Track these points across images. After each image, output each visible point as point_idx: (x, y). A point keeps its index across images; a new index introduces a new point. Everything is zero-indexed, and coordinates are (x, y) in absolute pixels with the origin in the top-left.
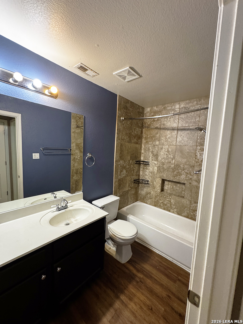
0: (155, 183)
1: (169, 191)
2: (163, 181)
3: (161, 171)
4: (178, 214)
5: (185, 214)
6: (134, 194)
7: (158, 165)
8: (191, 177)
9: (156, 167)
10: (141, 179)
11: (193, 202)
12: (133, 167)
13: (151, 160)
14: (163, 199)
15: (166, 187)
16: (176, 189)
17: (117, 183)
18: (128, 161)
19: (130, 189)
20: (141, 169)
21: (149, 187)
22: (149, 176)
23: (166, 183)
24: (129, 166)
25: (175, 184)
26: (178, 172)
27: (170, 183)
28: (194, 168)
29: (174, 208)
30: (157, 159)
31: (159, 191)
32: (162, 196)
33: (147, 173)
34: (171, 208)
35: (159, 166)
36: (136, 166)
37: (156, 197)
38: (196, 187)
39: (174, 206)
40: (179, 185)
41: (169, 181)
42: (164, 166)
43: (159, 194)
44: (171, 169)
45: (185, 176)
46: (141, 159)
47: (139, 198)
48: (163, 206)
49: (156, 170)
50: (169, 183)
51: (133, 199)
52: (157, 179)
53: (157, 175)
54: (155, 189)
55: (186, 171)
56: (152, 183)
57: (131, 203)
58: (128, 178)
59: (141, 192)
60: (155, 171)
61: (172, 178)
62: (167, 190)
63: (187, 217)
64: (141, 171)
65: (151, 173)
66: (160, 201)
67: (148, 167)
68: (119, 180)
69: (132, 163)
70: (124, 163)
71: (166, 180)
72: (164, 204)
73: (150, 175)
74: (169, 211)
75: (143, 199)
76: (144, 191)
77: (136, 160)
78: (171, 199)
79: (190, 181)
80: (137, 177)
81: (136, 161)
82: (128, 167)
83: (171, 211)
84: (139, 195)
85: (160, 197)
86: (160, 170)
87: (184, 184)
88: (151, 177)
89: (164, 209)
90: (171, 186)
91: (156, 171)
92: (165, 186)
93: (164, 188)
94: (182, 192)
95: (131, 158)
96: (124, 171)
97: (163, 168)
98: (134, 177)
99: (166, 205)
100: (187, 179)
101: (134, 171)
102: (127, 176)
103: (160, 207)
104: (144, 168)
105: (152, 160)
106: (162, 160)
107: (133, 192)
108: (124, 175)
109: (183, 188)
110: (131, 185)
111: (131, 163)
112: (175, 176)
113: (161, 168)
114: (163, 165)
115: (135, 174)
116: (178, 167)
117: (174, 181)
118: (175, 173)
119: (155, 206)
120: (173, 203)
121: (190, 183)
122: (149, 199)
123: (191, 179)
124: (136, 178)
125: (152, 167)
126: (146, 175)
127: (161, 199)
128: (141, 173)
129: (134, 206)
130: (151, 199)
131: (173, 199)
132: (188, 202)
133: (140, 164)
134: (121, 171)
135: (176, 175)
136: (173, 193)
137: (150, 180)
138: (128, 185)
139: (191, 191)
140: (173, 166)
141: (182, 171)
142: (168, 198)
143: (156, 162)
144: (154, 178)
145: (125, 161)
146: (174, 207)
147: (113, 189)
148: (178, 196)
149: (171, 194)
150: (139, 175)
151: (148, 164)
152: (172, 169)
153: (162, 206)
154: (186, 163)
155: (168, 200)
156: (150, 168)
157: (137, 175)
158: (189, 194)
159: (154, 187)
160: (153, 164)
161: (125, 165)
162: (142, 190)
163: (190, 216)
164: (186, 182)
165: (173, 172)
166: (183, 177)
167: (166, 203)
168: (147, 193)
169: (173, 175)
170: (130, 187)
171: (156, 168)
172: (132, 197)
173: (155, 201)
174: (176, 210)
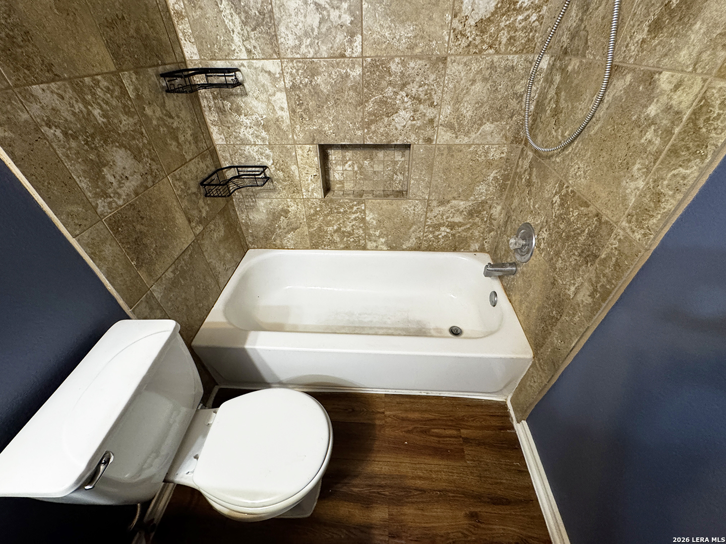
0: (293, 167)
2: (324, 150)
3: (306, 110)
4: (392, 248)
5: (413, 241)
7: (288, 78)
9: (280, 90)
10: (230, 167)
12: (158, 113)
13: (244, 55)
14: (338, 220)
15: (336, 174)
20: (211, 117)
21: (274, 190)
22: (260, 142)
23: (334, 155)
24: (128, 113)
26: (383, 102)
28: (445, 68)
29: (379, 237)
30: (274, 50)
31: (319, 194)
32: (331, 213)
33: (244, 133)
34: (370, 237)
35: (294, 87)
36: (174, 102)
37: (310, 218)
39: (376, 229)
42: (319, 80)
43: (321, 206)
44: (351, 93)
45: (408, 115)
46: (187, 55)
48: (342, 240)
49: (285, 106)
52: (300, 152)
53: (293, 131)
54: (299, 191)
55: (414, 90)
56: (281, 174)
60: (280, 113)
61: (359, 133)
62: (341, 182)
63: (418, 248)
64: (214, 131)
65: (266, 127)
66: (330, 228)
67: (239, 100)
69: (146, 93)
71: (331, 146)
72: (344, 232)
73: (263, 139)
74: (364, 248)
75: (266, 238)
77: (161, 69)
78: (364, 211)
79: (429, 132)
80: (209, 161)
81: (164, 75)
82: (126, 123)
83: (368, 247)
84: (244, 228)
85: (327, 215)
86: (301, 105)
87: (407, 146)
88: (271, 147)
89: (347, 248)
90: (353, 165)
91: (286, 114)
92: (331, 172)
93: (332, 179)
94: (395, 176)
97: (316, 92)
98: (191, 166)
99: (350, 234)
100: (419, 123)
103: (333, 245)
104: (221, 111)
105: (249, 52)
106: (303, 49)
109: (396, 163)
111: (136, 89)
112: (372, 122)
113: (306, 91)
114: (313, 76)
115: (189, 151)
116: (382, 77)
118: (370, 107)
119: (315, 246)
120: (375, 222)
122: (288, 232)
123: (431, 121)
124: (200, 168)
125: (263, 97)
126: (245, 142)
127: (330, 221)
128: (218, 138)
130: (294, 229)
131: (371, 210)
132: (420, 208)
133: (193, 89)
135: (375, 118)
136: (364, 188)
137: (269, 163)
139: (430, 167)
140: (358, 71)
141: (396, 93)
142: (356, 212)
143: (272, 66)
144: (285, 151)
145: (78, 88)
146: (377, 233)
148: (386, 196)
149: (360, 195)
150: (212, 152)
151: (238, 84)
152: (354, 88)
153: (338, 240)
154: (411, 47)
155: (355, 219)
156: (255, 103)
157: (203, 158)
159: (295, 188)
160: (264, 79)
161: (97, 112)
163: (425, 244)
164: (412, 139)
165: (361, 103)
166: (402, 118)
167: (349, 229)
168: (275, 216)
169: (363, 119)
170: (200, 222)
171: (281, 99)
172: (222, 252)
173: (311, 233)
174: (383, 240)
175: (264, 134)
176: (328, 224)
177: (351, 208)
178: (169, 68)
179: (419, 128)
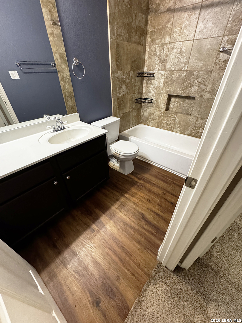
0: (160, 100)
1: (174, 110)
2: (170, 97)
3: (168, 85)
4: (181, 133)
5: (189, 132)
6: (135, 116)
7: (166, 75)
8: (204, 87)
9: (163, 79)
10: (144, 98)
11: (200, 119)
12: (134, 81)
13: (157, 70)
14: (167, 119)
15: (172, 106)
16: (184, 106)
17: (116, 103)
18: (127, 73)
19: (131, 110)
20: (144, 85)
21: (152, 107)
22: (153, 92)
23: (173, 99)
24: (129, 79)
25: (183, 99)
26: (190, 83)
27: (177, 100)
28: (211, 74)
29: (178, 128)
30: (164, 69)
31: (164, 110)
32: (166, 116)
33: (151, 89)
34: (175, 127)
35: (166, 78)
36: (138, 79)
37: (159, 117)
38: (207, 101)
39: (178, 124)
40: (187, 101)
41: (176, 97)
42: (173, 76)
43: (163, 114)
44: (181, 80)
45: (196, 88)
46: (145, 70)
47: (142, 121)
48: (166, 126)
49: (163, 83)
50: (175, 100)
51: (134, 121)
52: (163, 96)
53: (163, 90)
54: (159, 108)
55: (200, 80)
56: (156, 102)
57: (133, 126)
58: (129, 97)
59: (143, 113)
60: (161, 85)
61: (180, 92)
62: (173, 108)
63: (190, 135)
64: (144, 88)
65: (156, 88)
66: (164, 122)
67: (152, 81)
68: (118, 99)
69: (133, 76)
70: (123, 76)
71: (173, 96)
72: (168, 124)
73: (154, 92)
74: (172, 131)
75: (146, 121)
76: (146, 112)
77: (138, 72)
78: (176, 117)
79: (202, 93)
80: (140, 95)
81: (138, 73)
82: (128, 81)
83: (174, 131)
84: (141, 117)
85: (164, 117)
86: (167, 83)
87: (194, 98)
88: (156, 94)
89: (167, 130)
90: (177, 103)
91: (162, 85)
92: (170, 104)
93: (170, 107)
94: (190, 109)
95: (131, 68)
96: (124, 87)
97: (172, 79)
98: (136, 95)
99: (169, 125)
100: (199, 90)
101: (136, 88)
102: (127, 93)
103: (163, 128)
104: (147, 83)
105: (158, 69)
106: (172, 68)
107: (135, 114)
108: (124, 93)
109: (191, 104)
110: (132, 105)
111: (132, 75)
112: (185, 89)
113: (169, 79)
114: (172, 75)
115: (137, 91)
116: (191, 76)
117: (183, 95)
118: (185, 84)
119: (158, 127)
120: (178, 122)
121: (202, 96)
122: (152, 121)
123: (204, 90)
124: (138, 96)
125: (158, 80)
126: (150, 92)
127: (165, 119)
128: (144, 90)
129: (136, 129)
130: (154, 120)
131: (178, 118)
132: (194, 120)
133: (143, 77)
134: (120, 87)
135: (187, 87)
136: (179, 111)
137: (154, 98)
138: (128, 105)
139: (200, 106)
140: (185, 74)
141: (194, 81)
142: (173, 117)
143: (163, 72)
144: (158, 95)
145: (124, 73)
146: (178, 126)
147: (113, 110)
148: (185, 114)
149: (176, 113)
150: (141, 93)
151: (153, 76)
152: (182, 79)
153: (165, 126)
154: (201, 68)
155: (172, 120)
156: (156, 82)
157: (139, 93)
158: (197, 110)
159: (158, 107)
160: (160, 76)
161: (124, 78)
162: (145, 111)
163: (193, 134)
164: (196, 95)
165: (183, 83)
166: (194, 88)
167: (169, 123)
168: (150, 115)
169: (183, 88)
170: (132, 108)
171: (162, 81)
172: (134, 119)
173: (158, 122)
174: (179, 129)
175: (155, 90)
176: (164, 120)
177: (172, 116)
178: (140, 72)
179: (199, 92)
